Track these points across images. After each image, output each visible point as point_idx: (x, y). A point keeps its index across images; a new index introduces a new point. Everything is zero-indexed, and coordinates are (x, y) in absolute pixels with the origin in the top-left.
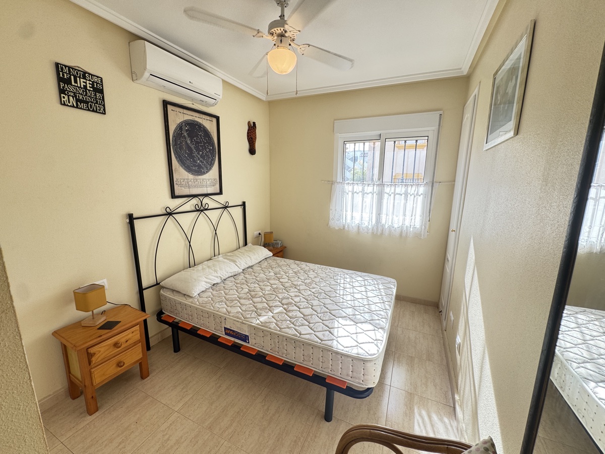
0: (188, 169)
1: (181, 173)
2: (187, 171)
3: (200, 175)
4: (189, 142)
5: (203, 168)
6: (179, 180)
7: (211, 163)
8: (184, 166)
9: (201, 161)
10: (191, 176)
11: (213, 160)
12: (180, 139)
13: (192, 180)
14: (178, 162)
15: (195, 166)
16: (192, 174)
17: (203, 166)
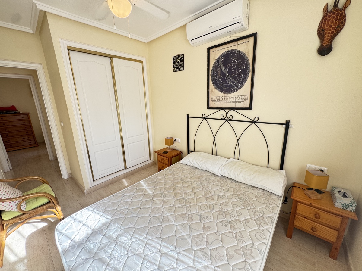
0: (221, 89)
1: (215, 93)
2: (219, 91)
3: (230, 93)
4: (223, 69)
5: (233, 87)
6: (213, 98)
7: (243, 81)
8: (218, 87)
9: (233, 82)
10: (222, 95)
11: (245, 79)
12: (216, 70)
13: (223, 97)
14: (214, 85)
15: (226, 86)
16: (224, 93)
17: (234, 85)
